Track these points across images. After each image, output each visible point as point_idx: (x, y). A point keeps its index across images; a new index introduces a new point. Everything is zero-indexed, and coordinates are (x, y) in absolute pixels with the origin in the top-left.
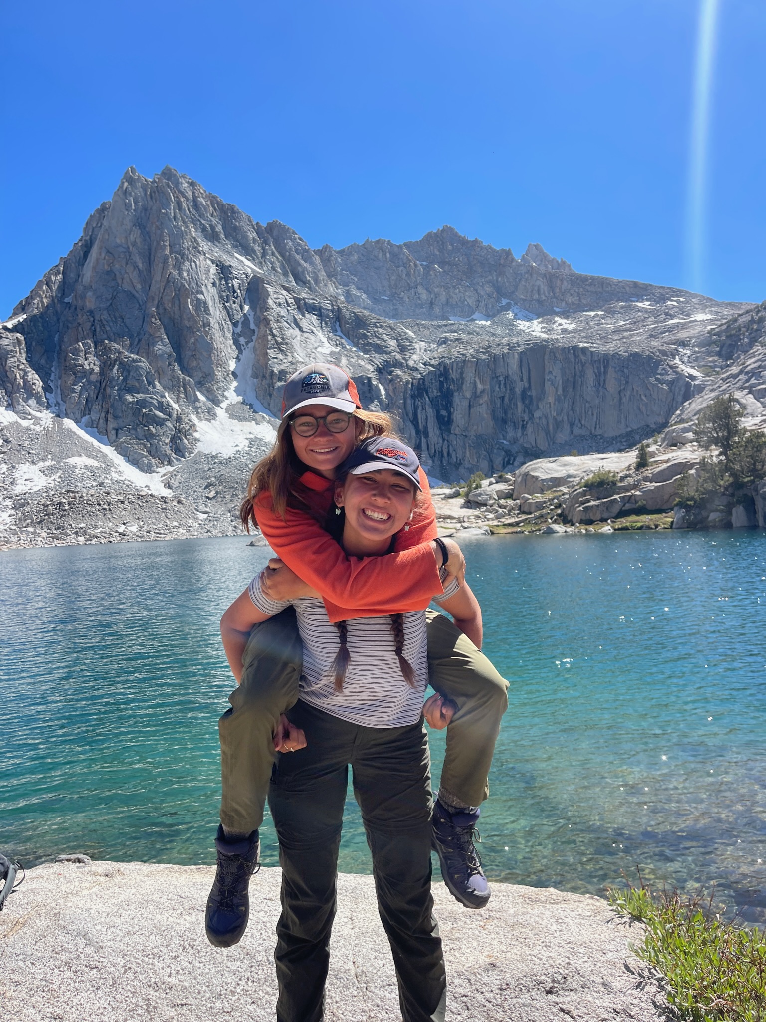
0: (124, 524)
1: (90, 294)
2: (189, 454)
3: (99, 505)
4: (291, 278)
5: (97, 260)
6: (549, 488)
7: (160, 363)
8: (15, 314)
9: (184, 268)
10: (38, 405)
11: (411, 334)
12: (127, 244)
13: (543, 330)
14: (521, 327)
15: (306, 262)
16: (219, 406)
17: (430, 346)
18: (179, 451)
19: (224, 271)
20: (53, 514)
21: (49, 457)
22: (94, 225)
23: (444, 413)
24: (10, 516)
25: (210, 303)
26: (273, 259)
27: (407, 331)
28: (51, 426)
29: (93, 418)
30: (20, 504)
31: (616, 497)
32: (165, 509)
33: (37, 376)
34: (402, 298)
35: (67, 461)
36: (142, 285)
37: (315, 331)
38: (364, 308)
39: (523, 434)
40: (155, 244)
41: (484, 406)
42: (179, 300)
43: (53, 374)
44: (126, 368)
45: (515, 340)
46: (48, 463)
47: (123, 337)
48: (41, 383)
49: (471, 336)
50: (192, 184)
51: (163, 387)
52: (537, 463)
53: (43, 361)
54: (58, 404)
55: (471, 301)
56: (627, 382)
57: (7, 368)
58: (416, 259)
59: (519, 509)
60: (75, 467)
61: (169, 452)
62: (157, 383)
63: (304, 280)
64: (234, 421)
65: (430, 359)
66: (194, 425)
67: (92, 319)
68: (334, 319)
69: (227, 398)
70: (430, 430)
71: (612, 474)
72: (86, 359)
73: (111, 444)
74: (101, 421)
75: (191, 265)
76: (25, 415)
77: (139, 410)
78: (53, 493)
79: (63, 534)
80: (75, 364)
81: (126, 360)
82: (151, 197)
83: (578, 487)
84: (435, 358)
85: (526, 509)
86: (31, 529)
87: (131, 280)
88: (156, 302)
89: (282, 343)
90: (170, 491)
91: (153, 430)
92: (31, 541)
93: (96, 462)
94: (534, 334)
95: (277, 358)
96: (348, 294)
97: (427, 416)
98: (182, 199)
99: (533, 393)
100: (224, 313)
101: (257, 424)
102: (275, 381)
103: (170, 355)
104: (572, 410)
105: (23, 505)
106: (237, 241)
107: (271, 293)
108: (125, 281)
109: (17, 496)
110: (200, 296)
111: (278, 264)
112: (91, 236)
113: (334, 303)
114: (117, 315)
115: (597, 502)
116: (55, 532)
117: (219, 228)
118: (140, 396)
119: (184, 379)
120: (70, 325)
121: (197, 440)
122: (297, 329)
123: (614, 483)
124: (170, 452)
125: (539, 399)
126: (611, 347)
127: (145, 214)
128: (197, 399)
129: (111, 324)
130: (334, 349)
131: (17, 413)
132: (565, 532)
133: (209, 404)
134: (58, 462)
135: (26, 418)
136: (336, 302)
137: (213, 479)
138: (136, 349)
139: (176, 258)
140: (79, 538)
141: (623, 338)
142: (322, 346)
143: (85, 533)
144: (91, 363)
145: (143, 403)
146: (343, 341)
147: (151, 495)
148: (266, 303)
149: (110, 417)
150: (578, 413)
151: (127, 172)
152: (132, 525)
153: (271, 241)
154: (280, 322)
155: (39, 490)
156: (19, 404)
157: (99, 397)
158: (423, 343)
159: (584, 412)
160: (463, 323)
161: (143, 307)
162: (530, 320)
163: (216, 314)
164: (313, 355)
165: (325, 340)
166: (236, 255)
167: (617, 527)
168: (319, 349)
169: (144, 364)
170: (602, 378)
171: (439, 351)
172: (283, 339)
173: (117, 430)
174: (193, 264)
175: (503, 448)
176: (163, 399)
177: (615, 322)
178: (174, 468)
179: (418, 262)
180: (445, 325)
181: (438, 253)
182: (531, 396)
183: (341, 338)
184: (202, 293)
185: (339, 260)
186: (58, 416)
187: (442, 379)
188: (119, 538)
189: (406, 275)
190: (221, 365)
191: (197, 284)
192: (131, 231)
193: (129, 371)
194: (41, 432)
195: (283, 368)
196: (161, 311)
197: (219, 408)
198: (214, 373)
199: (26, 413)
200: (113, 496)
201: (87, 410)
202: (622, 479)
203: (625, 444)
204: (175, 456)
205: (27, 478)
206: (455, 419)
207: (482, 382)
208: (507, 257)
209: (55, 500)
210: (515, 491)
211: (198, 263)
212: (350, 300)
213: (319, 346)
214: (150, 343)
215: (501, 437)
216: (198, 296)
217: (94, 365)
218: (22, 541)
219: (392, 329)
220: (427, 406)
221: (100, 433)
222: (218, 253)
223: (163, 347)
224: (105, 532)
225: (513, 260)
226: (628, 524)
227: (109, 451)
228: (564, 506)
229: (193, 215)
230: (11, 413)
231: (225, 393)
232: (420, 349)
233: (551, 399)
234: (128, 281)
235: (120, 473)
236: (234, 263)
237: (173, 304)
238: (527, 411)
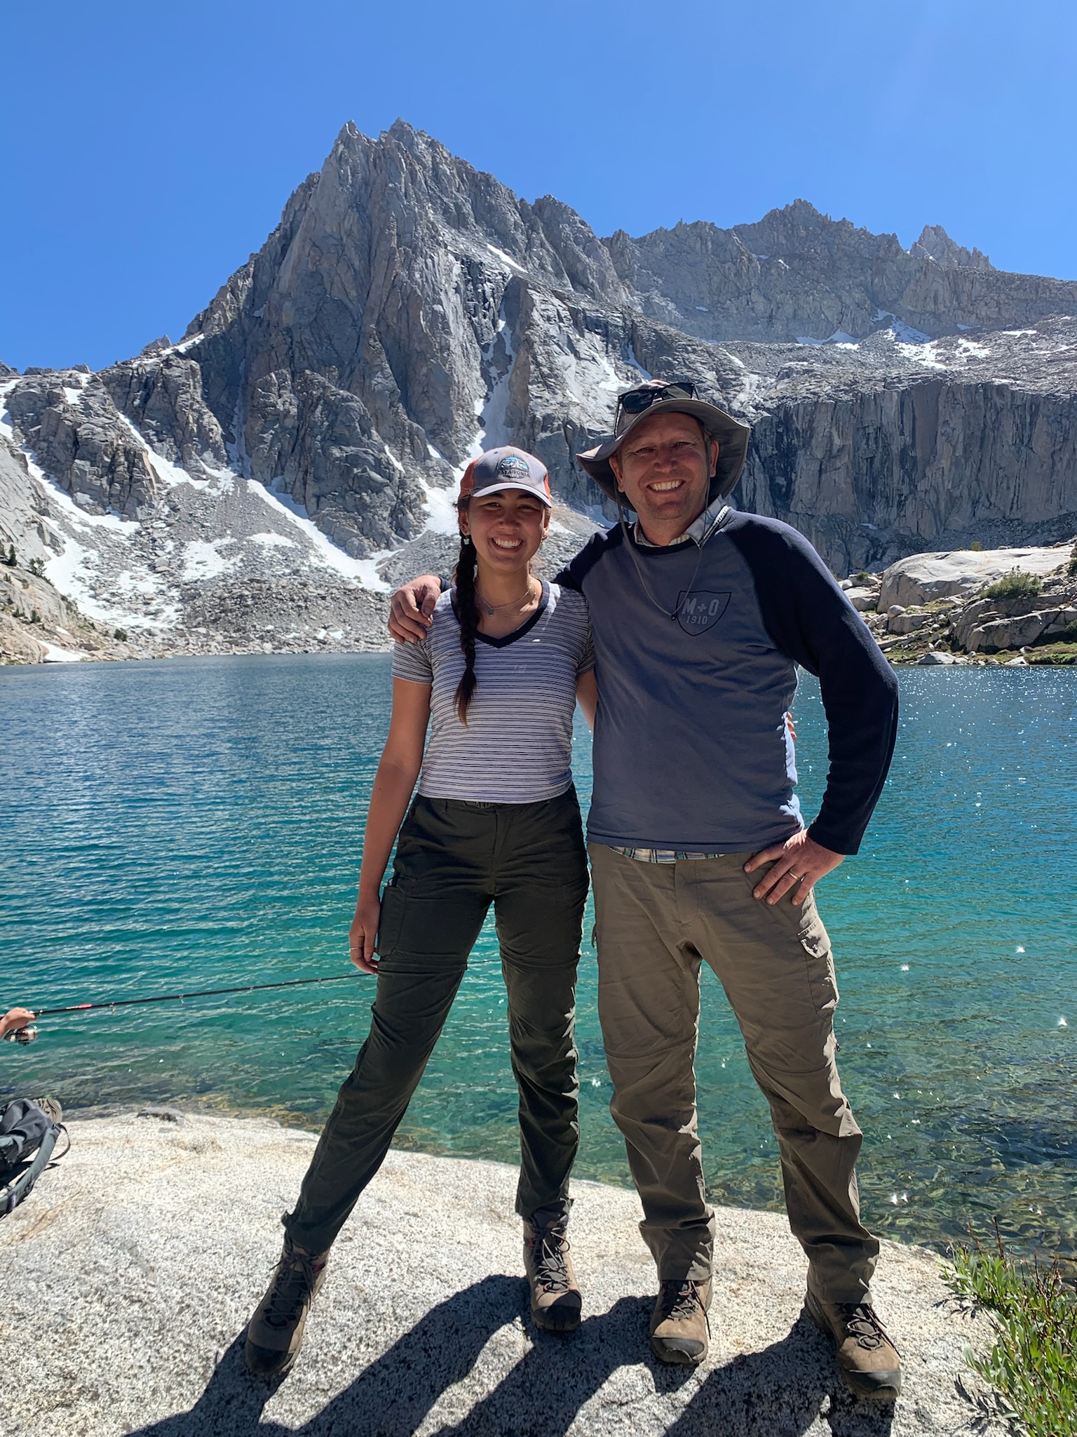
0: (325, 628)
1: (287, 304)
2: (415, 534)
3: (293, 600)
4: (567, 280)
5: (299, 256)
6: (934, 597)
7: (379, 404)
8: (190, 333)
9: (416, 266)
10: (215, 460)
11: (738, 362)
12: (340, 233)
13: (939, 358)
14: (906, 353)
15: (589, 257)
16: (457, 466)
17: (765, 381)
18: (402, 530)
19: (472, 270)
20: (231, 611)
21: (228, 532)
22: (297, 208)
23: (781, 481)
24: (177, 611)
25: (451, 318)
26: (543, 253)
27: (733, 358)
28: (232, 489)
29: (288, 480)
30: (189, 594)
31: (1036, 613)
32: (380, 609)
33: (215, 420)
34: (728, 309)
35: (251, 538)
36: (357, 291)
37: (598, 358)
38: (671, 324)
39: (898, 515)
40: (377, 233)
41: (843, 472)
42: (408, 313)
43: (236, 417)
44: (334, 410)
45: (894, 373)
46: (227, 541)
47: (330, 366)
48: (221, 429)
49: (828, 366)
50: (432, 145)
51: (383, 438)
52: (918, 559)
53: (223, 399)
54: (241, 459)
55: (831, 315)
56: (1065, 440)
57: (177, 408)
58: (751, 251)
59: (886, 627)
60: (261, 547)
61: (387, 530)
62: (374, 431)
63: (585, 282)
65: (765, 400)
66: (423, 493)
67: (289, 340)
68: (626, 340)
69: (469, 455)
70: (759, 506)
71: (1032, 579)
72: (280, 396)
73: (310, 516)
74: (298, 484)
75: (426, 263)
76: (198, 474)
77: (349, 470)
78: (232, 581)
79: (244, 638)
80: (265, 403)
81: (333, 398)
82: (375, 167)
83: (978, 597)
84: (772, 399)
85: (896, 627)
86: (202, 630)
87: (343, 285)
88: (376, 316)
89: (549, 376)
90: (387, 585)
91: (367, 499)
92: (202, 646)
93: (290, 541)
94: (924, 363)
95: (541, 398)
96: (647, 303)
97: (755, 485)
98: (417, 168)
99: (918, 453)
100: (470, 331)
102: (536, 431)
103: (392, 392)
104: (977, 480)
105: (193, 597)
106: (492, 227)
107: (538, 303)
108: (335, 286)
109: (186, 584)
110: (438, 308)
111: (548, 260)
112: (292, 223)
113: (626, 316)
114: (323, 334)
115: (1006, 621)
116: (234, 635)
117: (467, 208)
118: (351, 450)
119: (411, 426)
120: (260, 349)
121: (426, 515)
122: (572, 356)
123: (1034, 593)
124: (389, 530)
125: (928, 463)
126: (1043, 386)
127: (366, 189)
128: (428, 456)
129: (315, 347)
130: (623, 384)
131: (188, 470)
132: (954, 663)
133: (445, 463)
134: (240, 540)
135: (199, 478)
136: (630, 315)
137: (446, 570)
138: (348, 383)
139: (406, 253)
140: (265, 644)
141: (1064, 371)
142: (606, 380)
143: (273, 638)
144: (286, 402)
145: (354, 460)
146: (637, 372)
147: (362, 590)
148: (529, 316)
149: (310, 478)
150: (986, 485)
151: (343, 131)
152: (336, 630)
153: (540, 224)
154: (548, 345)
155: (214, 578)
156: (191, 458)
157: (296, 450)
158: (756, 377)
159: (994, 483)
160: (817, 346)
161: (359, 323)
162: (919, 342)
163: (459, 332)
164: (592, 393)
165: (611, 371)
166: (490, 247)
167: (1033, 659)
168: (602, 385)
169: (357, 404)
170: (1027, 433)
171: (778, 388)
172: (551, 369)
173: (318, 497)
174: (429, 261)
175: (868, 534)
176: (382, 456)
177: (1053, 347)
178: (393, 553)
179: (754, 256)
180: (790, 350)
181: (784, 242)
182: (914, 458)
183: (635, 368)
184: (441, 303)
185: (637, 252)
186: (241, 476)
187: (780, 430)
188: (318, 648)
189: (735, 275)
190: (463, 407)
191: (434, 289)
192: (346, 214)
193: (337, 415)
194: (219, 497)
195: (550, 412)
196: (383, 329)
197: (457, 470)
198: (452, 416)
199: (199, 471)
200: (311, 589)
201: (279, 469)
202: (1047, 587)
203: (1055, 534)
204: (395, 536)
205: (200, 560)
206: (797, 490)
207: (842, 435)
208: (890, 246)
209: (234, 591)
210: (882, 599)
211: (436, 258)
212: (650, 312)
213: (602, 380)
214: (367, 375)
215: (866, 518)
216: (435, 306)
217: (291, 404)
218: (191, 646)
219: (710, 354)
220: (756, 471)
221: (295, 500)
222: (464, 244)
223: (383, 380)
224: (299, 639)
225: (899, 250)
226: (1051, 655)
227: (307, 526)
228: (955, 624)
229: (432, 190)
230: (180, 471)
231: (467, 448)
232: (751, 385)
233: (945, 463)
234: (339, 285)
235: (321, 558)
236: (486, 259)
237: (399, 318)
238: (907, 479)
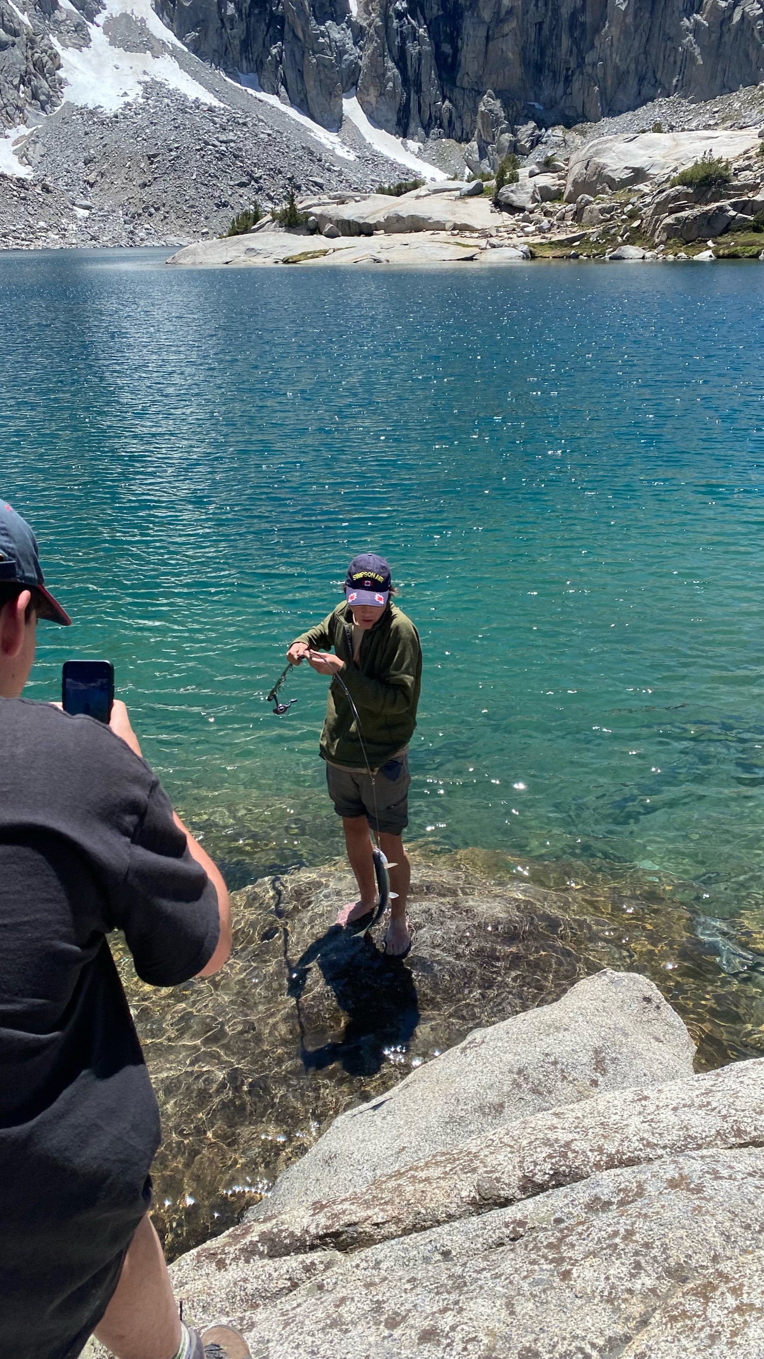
2: (53, 106)
16: (93, 22)
18: (36, 100)
23: (446, 48)
32: (24, 199)
41: (511, 39)
64: (117, 50)
66: (56, 55)
70: (424, 79)
90: (29, 169)
101: (154, 57)
104: (645, 52)
115: (695, 211)
121: (60, 82)
124: (22, 101)
132: (643, 257)
133: (78, 16)
137: (93, 151)
176: (3, 5)
178: (31, 129)
197: (93, 25)
204: (31, 109)
206: (463, 60)
233: (614, 31)
238: (575, 50)
